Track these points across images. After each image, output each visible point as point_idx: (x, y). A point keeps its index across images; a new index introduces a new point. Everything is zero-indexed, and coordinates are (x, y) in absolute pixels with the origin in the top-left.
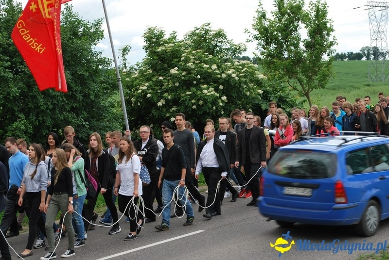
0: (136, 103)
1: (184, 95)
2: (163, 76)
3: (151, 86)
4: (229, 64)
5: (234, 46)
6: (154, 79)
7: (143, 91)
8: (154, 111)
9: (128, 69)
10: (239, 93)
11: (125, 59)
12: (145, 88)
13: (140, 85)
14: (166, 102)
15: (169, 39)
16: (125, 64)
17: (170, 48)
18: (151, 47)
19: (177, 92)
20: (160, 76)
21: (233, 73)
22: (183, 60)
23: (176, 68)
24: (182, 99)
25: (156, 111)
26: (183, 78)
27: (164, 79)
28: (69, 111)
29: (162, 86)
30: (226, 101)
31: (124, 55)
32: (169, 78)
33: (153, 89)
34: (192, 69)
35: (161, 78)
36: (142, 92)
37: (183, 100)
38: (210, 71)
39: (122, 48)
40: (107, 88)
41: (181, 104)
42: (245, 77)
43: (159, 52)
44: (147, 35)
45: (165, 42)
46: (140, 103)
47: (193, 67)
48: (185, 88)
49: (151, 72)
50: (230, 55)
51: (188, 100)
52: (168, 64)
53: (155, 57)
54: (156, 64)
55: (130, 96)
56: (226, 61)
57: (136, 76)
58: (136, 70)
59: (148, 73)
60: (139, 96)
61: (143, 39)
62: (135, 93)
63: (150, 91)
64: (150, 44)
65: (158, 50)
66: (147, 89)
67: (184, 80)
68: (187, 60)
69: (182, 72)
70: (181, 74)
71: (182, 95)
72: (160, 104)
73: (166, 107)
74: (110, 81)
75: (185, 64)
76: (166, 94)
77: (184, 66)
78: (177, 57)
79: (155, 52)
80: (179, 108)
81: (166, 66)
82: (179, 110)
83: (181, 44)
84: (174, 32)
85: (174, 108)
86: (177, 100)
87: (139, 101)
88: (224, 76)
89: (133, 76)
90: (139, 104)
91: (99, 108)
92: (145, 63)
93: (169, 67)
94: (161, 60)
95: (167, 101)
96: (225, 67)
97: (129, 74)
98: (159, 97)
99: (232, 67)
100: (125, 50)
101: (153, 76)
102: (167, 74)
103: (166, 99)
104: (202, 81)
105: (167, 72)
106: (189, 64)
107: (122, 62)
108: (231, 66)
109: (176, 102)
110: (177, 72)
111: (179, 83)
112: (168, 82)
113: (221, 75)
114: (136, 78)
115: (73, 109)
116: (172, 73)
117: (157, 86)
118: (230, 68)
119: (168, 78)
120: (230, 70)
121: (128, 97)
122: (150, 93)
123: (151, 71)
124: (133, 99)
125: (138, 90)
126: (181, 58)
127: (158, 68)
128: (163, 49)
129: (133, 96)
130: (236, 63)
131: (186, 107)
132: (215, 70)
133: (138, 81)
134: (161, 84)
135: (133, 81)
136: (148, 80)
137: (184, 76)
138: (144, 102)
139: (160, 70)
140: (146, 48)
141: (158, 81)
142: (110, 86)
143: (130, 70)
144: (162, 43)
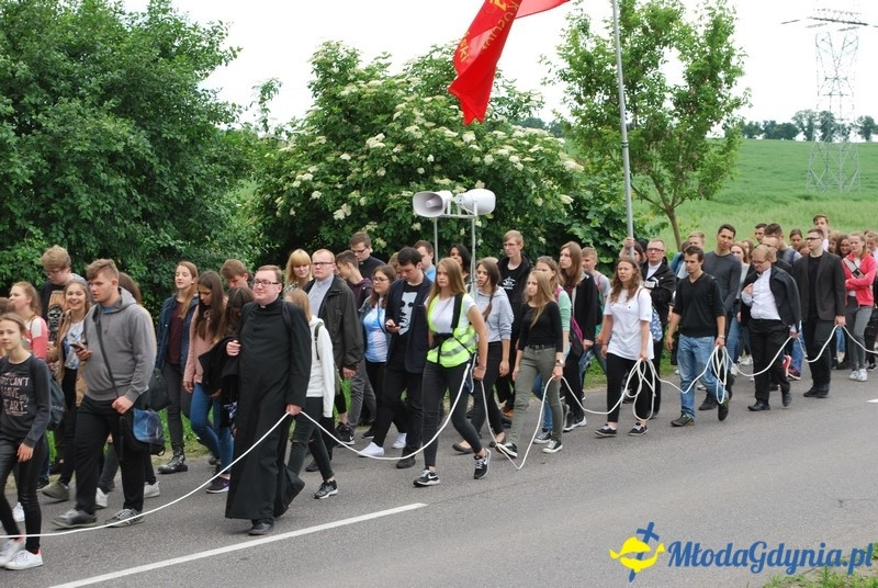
0: (286, 210)
1: (396, 196)
2: (349, 152)
3: (323, 174)
4: (500, 134)
5: (517, 96)
6: (330, 158)
7: (304, 183)
8: (326, 229)
9: (272, 131)
10: (521, 202)
11: (265, 110)
12: (309, 177)
13: (296, 168)
14: (353, 211)
15: (367, 70)
16: (265, 121)
17: (373, 90)
18: (326, 86)
19: (380, 190)
20: (343, 151)
21: (512, 153)
22: (398, 118)
23: (381, 136)
24: (391, 206)
25: (329, 231)
26: (395, 158)
27: (353, 159)
28: (137, 220)
29: (346, 174)
30: (491, 217)
31: (263, 100)
32: (364, 157)
33: (326, 181)
34: (415, 140)
35: (346, 156)
36: (301, 186)
37: (393, 209)
38: (458, 144)
39: (261, 85)
40: (223, 173)
41: (387, 219)
42: (535, 164)
43: (343, 97)
44: (320, 57)
45: (359, 76)
46: (296, 209)
47: (419, 135)
48: (397, 181)
49: (324, 141)
50: (506, 114)
51: (403, 210)
52: (362, 125)
53: (335, 109)
54: (336, 123)
55: (272, 194)
56: (495, 126)
57: (288, 149)
58: (289, 135)
59: (316, 143)
60: (294, 195)
61: (311, 67)
62: (286, 188)
63: (319, 184)
64: (325, 78)
65: (343, 93)
66: (314, 180)
67: (396, 164)
68: (406, 121)
69: (392, 145)
70: (393, 149)
71: (391, 196)
72: (339, 215)
73: (353, 222)
74: (232, 158)
75: (403, 128)
76: (354, 194)
77: (399, 132)
78: (385, 111)
79: (334, 97)
80: (382, 226)
81: (357, 129)
82: (382, 231)
83: (397, 82)
84: (384, 53)
85: (372, 226)
86: (380, 208)
87: (292, 206)
88: (489, 159)
89: (283, 150)
90: (293, 212)
91: (202, 218)
92: (312, 122)
93: (363, 132)
94: (347, 117)
95: (356, 209)
96: (491, 140)
97: (273, 143)
98: (338, 199)
99: (508, 141)
100: (267, 90)
101: (327, 151)
102: (360, 147)
103: (353, 205)
104: (438, 168)
105: (359, 143)
106: (411, 129)
107: (259, 115)
108: (505, 140)
109: (376, 212)
110: (382, 145)
111: (387, 169)
112: (361, 166)
113: (482, 158)
114: (289, 154)
115: (146, 216)
116: (371, 146)
117: (337, 174)
118: (503, 142)
119: (360, 158)
120: (506, 146)
121: (268, 196)
122: (319, 189)
123: (323, 139)
124: (280, 201)
125: (292, 180)
126: (392, 112)
127: (339, 134)
128: (354, 91)
129: (280, 194)
130: (517, 133)
131: (399, 225)
132: (471, 142)
133: (292, 161)
134: (342, 169)
135: (281, 160)
136: (315, 159)
137: (398, 154)
138: (303, 208)
139: (344, 138)
140: (317, 88)
141: (339, 164)
142: (231, 169)
143: (276, 134)
144: (352, 77)
